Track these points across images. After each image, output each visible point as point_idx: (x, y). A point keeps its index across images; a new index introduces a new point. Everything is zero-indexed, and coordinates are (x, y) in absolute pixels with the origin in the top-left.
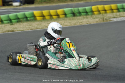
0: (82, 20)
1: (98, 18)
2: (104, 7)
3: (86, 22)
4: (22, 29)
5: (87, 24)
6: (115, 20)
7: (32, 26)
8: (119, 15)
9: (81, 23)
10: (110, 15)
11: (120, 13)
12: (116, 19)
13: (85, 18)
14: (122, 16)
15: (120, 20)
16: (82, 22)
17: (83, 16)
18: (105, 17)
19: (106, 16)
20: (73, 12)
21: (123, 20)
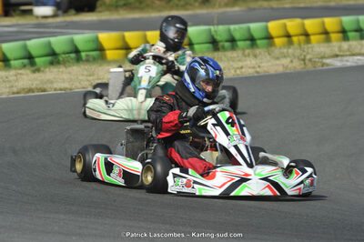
0: (239, 60)
1: (288, 56)
2: (303, 25)
3: (254, 68)
4: (66, 85)
5: (257, 72)
6: (337, 63)
7: (95, 77)
8: (349, 50)
9: (238, 72)
10: (322, 49)
11: (351, 43)
12: (341, 61)
13: (249, 55)
14: (357, 51)
15: (354, 64)
16: (242, 68)
17: (243, 50)
18: (308, 53)
19: (310, 50)
20: (213, 37)
21: (360, 63)
